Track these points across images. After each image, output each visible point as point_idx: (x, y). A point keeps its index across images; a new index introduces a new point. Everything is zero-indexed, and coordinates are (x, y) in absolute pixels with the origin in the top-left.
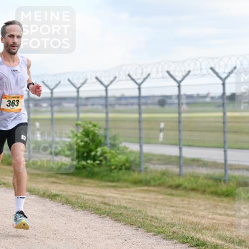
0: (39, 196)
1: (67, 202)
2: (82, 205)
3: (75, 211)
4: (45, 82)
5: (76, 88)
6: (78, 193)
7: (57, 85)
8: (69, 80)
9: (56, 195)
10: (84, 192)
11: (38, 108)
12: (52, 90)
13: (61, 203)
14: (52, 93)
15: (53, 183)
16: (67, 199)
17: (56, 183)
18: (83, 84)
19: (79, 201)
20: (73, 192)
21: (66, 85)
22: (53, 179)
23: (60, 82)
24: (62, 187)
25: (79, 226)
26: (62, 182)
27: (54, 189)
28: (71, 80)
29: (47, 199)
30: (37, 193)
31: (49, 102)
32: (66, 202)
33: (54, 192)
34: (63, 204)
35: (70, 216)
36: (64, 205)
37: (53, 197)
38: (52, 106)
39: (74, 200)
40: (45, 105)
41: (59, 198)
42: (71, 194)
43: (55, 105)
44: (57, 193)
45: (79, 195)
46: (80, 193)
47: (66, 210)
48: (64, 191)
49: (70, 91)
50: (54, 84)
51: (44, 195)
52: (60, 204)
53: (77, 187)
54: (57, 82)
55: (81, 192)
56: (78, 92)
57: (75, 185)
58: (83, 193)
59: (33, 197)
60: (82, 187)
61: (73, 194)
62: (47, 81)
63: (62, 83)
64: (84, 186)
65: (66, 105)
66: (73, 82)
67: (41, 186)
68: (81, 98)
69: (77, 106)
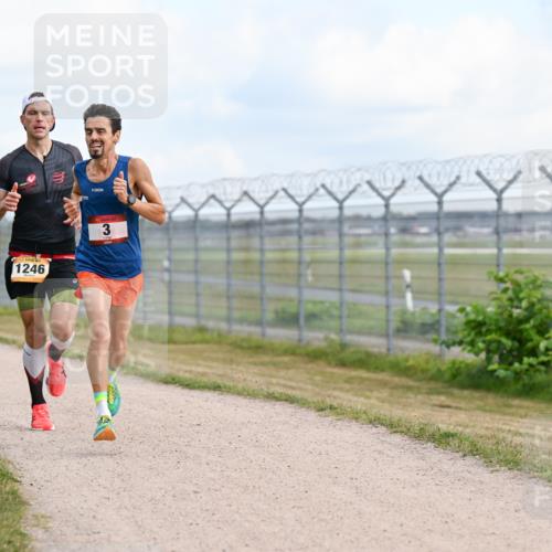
0: (410, 437)
1: (474, 450)
2: (508, 457)
3: (492, 472)
4: (426, 178)
5: (495, 190)
6: (498, 430)
7: (451, 185)
8: (479, 174)
9: (448, 435)
10: (512, 429)
11: (408, 238)
12: (440, 196)
13: (461, 454)
14: (440, 203)
15: (442, 406)
16: (473, 444)
17: (449, 407)
18: (510, 182)
19: (500, 448)
20: (487, 428)
21: (472, 185)
22: (443, 399)
23: (458, 178)
24: (462, 417)
25: (502, 504)
26: (462, 405)
27: (444, 421)
28: (484, 173)
29: (429, 444)
30: (405, 430)
31: (434, 224)
32: (471, 451)
33: (444, 428)
34: (465, 455)
35: (482, 483)
36: (467, 458)
37: (443, 439)
38: (439, 234)
39: (489, 446)
40: (424, 230)
41: (457, 442)
42: (483, 432)
43: (447, 230)
44: (451, 429)
45: (501, 435)
46: (503, 431)
47: (471, 469)
48: (467, 426)
49: (482, 199)
50: (446, 183)
51: (423, 435)
52: (458, 455)
53: (498, 417)
54: (453, 179)
55: (508, 428)
56: (499, 200)
57: (490, 411)
58: (509, 431)
59: (397, 438)
60: (507, 418)
61: (489, 433)
62: (430, 175)
63: (463, 180)
64: (513, 415)
65: (471, 230)
66: (489, 178)
67: (413, 414)
68: (507, 215)
69: (497, 232)
